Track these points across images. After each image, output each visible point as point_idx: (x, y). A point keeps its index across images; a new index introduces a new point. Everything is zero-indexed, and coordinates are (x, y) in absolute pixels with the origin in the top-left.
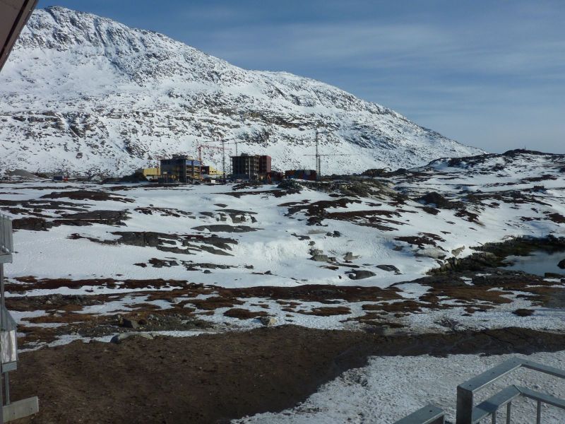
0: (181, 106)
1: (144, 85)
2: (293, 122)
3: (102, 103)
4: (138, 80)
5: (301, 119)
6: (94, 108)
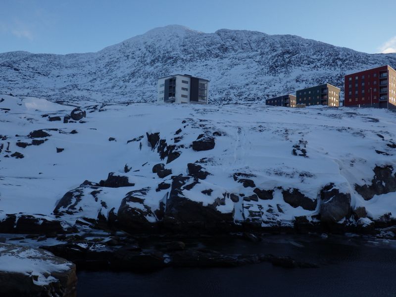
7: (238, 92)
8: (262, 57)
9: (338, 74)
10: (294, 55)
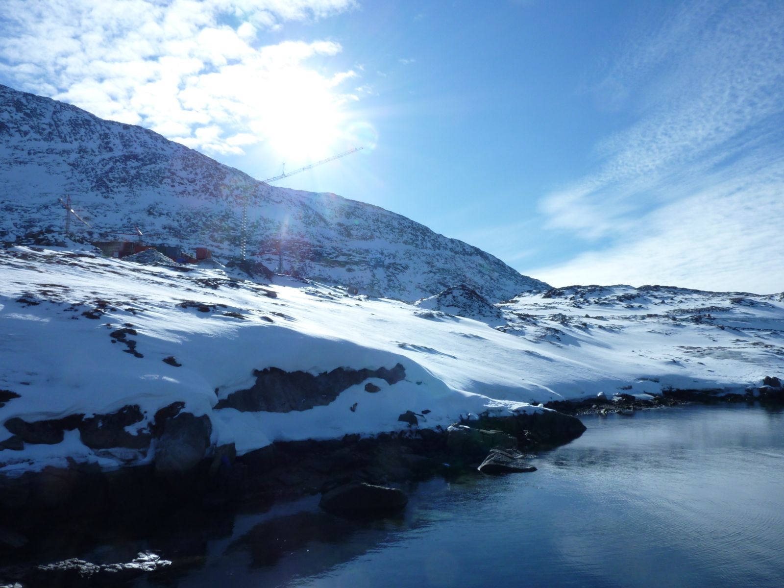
0: (165, 228)
1: (111, 195)
2: (339, 259)
3: (34, 216)
4: (104, 190)
5: (350, 255)
6: (19, 222)
7: (24, 219)
8: (82, 157)
9: (222, 212)
10: (146, 165)
